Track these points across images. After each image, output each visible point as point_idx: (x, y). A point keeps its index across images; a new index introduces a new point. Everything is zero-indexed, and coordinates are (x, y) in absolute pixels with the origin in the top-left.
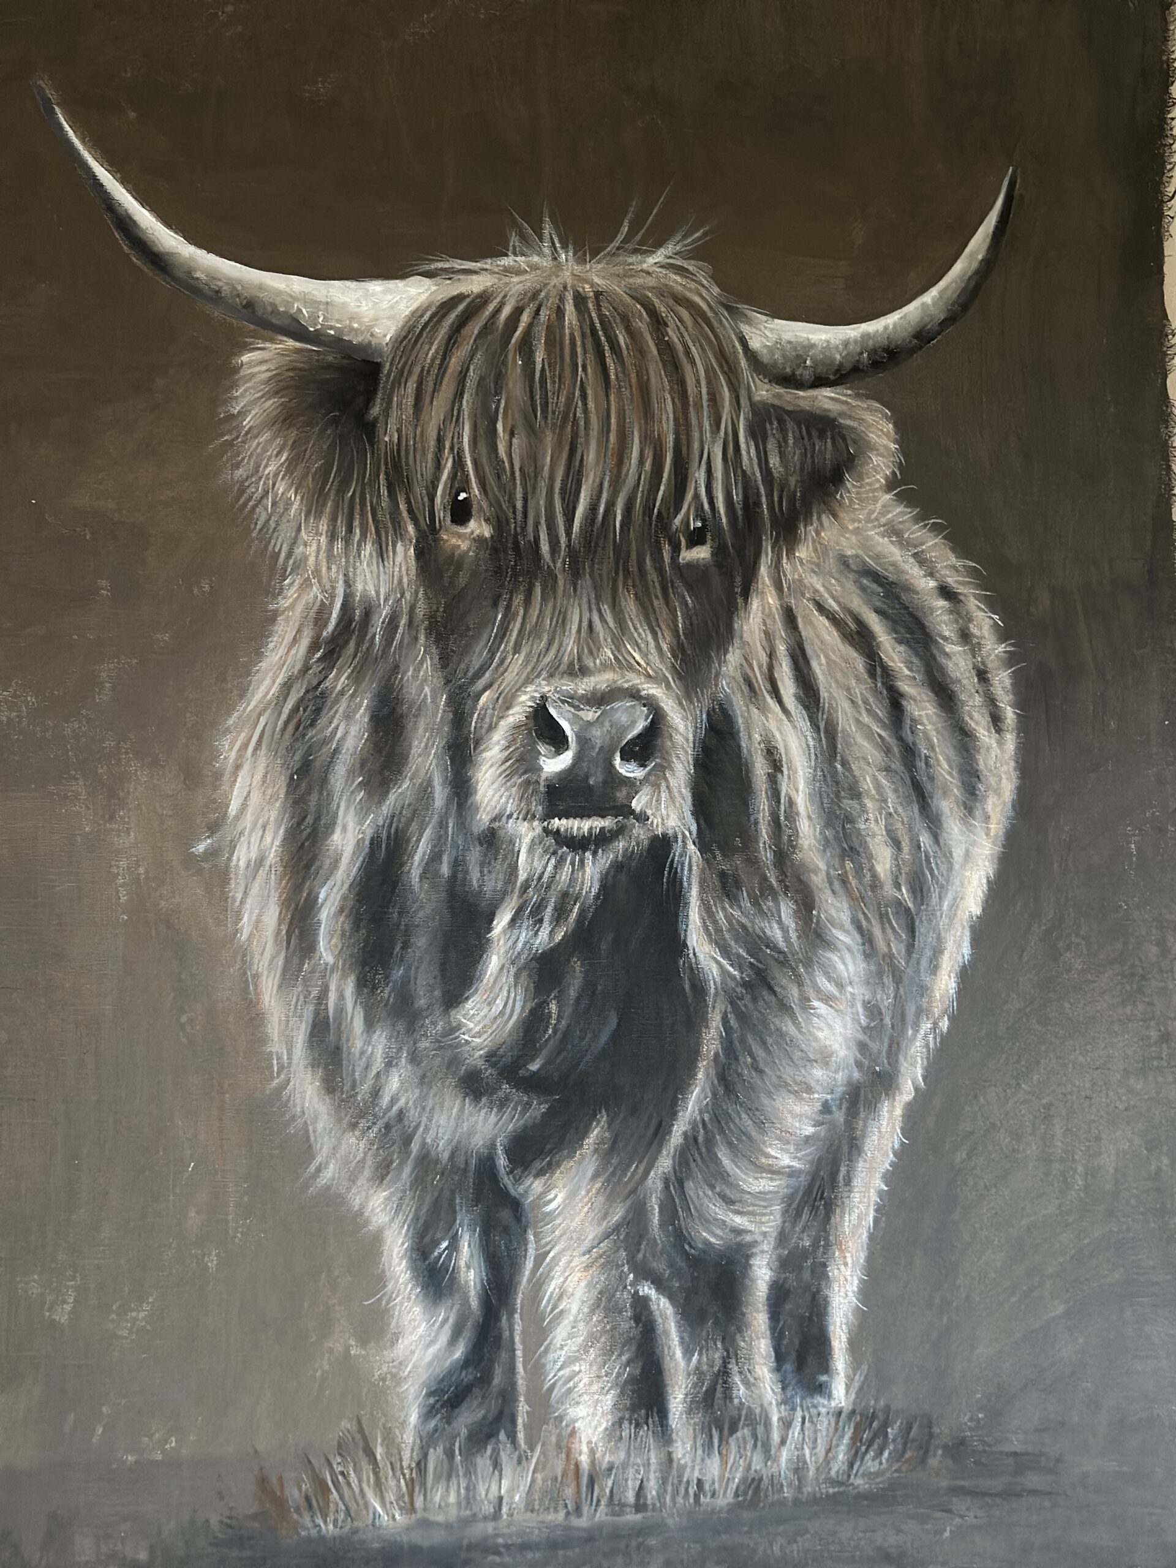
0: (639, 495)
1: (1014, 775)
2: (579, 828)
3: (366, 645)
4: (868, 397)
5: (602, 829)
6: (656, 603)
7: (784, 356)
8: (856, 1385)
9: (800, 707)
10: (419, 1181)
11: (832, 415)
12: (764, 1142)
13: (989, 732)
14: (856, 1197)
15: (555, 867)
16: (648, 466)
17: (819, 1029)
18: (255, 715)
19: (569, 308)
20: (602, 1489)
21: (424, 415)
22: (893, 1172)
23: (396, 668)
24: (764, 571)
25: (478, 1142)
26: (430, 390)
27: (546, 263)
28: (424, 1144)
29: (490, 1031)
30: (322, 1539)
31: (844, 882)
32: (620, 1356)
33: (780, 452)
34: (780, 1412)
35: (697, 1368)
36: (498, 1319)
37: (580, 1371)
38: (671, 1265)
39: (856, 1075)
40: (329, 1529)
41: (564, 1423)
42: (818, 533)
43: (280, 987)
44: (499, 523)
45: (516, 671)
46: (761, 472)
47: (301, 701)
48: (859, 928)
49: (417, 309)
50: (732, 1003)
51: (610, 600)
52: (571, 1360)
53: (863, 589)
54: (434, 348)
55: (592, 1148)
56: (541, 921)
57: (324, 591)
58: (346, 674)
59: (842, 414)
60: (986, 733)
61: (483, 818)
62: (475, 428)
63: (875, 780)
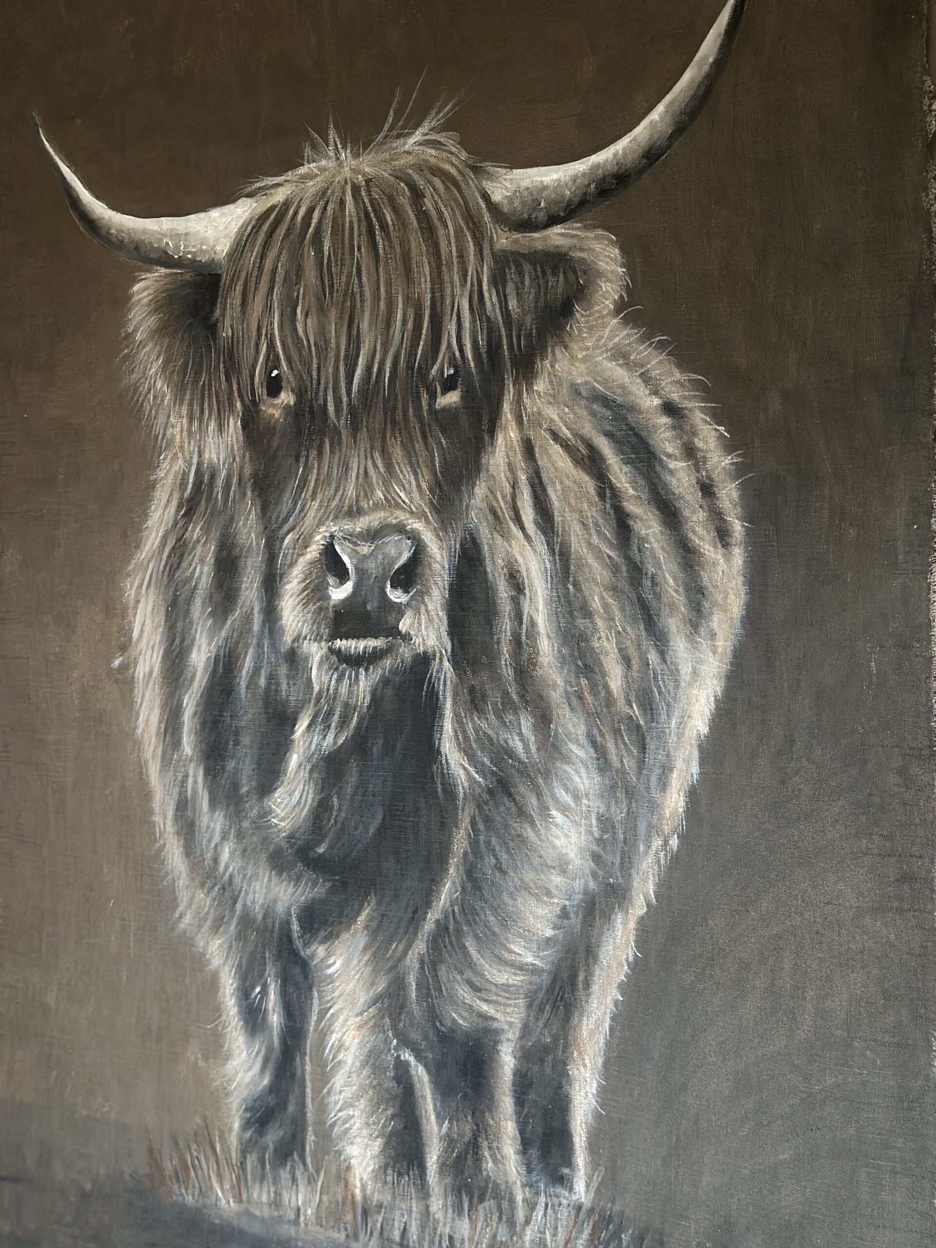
0: (403, 351)
1: (742, 590)
2: (356, 648)
3: (213, 502)
4: (595, 227)
5: (375, 648)
6: (417, 446)
7: (523, 203)
8: (595, 1184)
9: (539, 532)
10: (241, 936)
11: (565, 250)
12: (507, 939)
13: (715, 547)
14: (594, 1003)
15: (337, 681)
16: (410, 325)
17: (557, 837)
18: (146, 562)
19: (349, 198)
20: (374, 1224)
21: (249, 310)
22: (628, 984)
23: (232, 519)
24: (506, 407)
25: (280, 908)
26: (253, 289)
27: (331, 164)
28: (245, 905)
29: (291, 817)
30: (184, 1206)
31: (581, 698)
32: (385, 1110)
33: (517, 293)
34: (524, 1193)
35: (448, 1135)
36: (293, 1059)
37: (354, 1116)
38: (426, 1038)
39: (592, 885)
40: (189, 1200)
41: (342, 1158)
42: (552, 366)
43: (160, 772)
44: (300, 393)
45: (313, 515)
46: (502, 316)
47: (173, 548)
48: (594, 744)
49: (243, 225)
50: (479, 807)
51: (380, 448)
52: (348, 1105)
53: (593, 414)
54: (254, 254)
55: (363, 925)
56: (329, 726)
57: (185, 461)
58: (199, 527)
59: (573, 248)
60: (712, 549)
61: (288, 639)
62: (281, 315)
63: (602, 598)
